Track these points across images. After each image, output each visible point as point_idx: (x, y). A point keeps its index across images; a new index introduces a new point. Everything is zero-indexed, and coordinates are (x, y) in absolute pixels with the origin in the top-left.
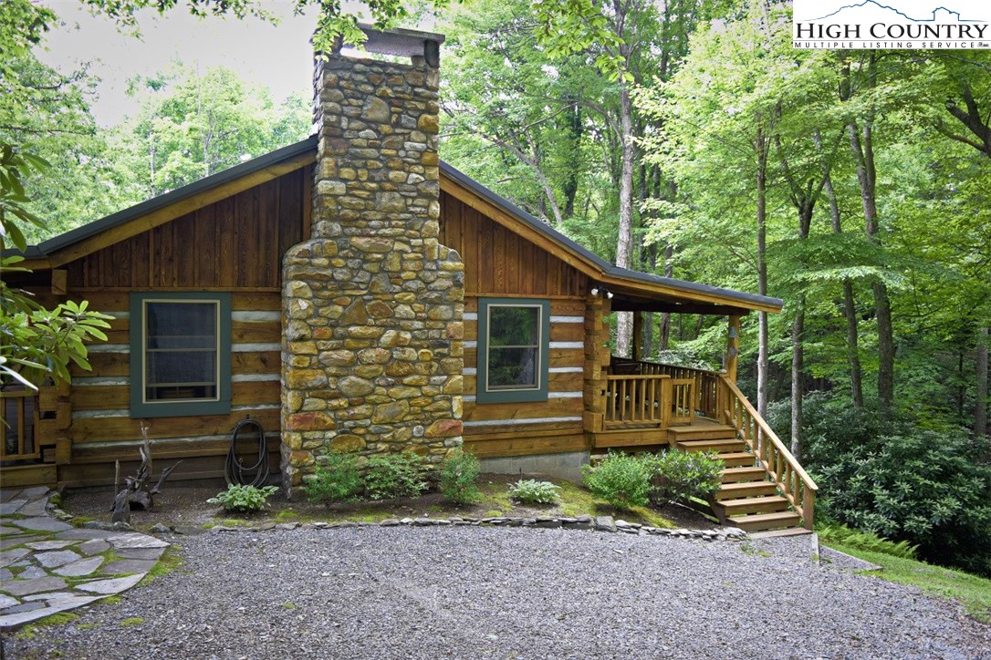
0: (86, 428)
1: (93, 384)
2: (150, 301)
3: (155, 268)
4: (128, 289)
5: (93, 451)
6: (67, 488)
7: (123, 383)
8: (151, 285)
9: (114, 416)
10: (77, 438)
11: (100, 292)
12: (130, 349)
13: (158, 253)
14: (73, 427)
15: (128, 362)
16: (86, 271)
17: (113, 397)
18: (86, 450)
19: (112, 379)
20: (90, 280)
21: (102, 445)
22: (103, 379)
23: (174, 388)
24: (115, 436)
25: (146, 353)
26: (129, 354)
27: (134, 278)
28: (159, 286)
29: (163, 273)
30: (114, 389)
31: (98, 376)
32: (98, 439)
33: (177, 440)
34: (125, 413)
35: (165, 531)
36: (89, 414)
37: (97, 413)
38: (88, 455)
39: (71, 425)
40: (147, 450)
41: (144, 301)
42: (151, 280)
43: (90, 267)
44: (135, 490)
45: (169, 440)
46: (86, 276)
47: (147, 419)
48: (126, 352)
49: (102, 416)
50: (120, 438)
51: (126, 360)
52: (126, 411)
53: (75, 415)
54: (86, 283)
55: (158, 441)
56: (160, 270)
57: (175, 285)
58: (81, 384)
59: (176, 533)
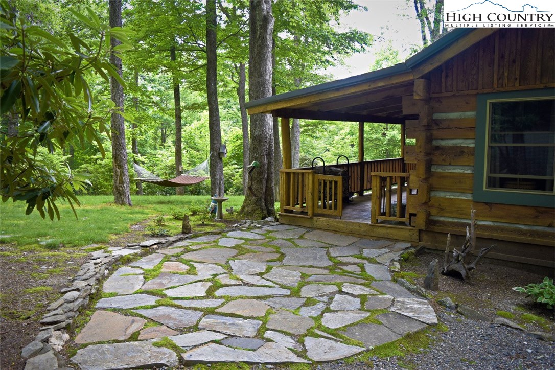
0: (440, 205)
1: (446, 171)
2: (494, 101)
3: (498, 72)
4: (474, 92)
5: (443, 223)
6: (424, 248)
7: (469, 172)
8: (495, 86)
9: (460, 198)
10: (434, 211)
11: (454, 96)
12: (475, 143)
13: (502, 57)
14: (431, 202)
15: (473, 154)
16: (443, 80)
17: (460, 182)
18: (438, 222)
19: (460, 167)
20: (446, 87)
21: (451, 220)
22: (454, 167)
23: (515, 180)
24: (462, 214)
25: (489, 146)
26: (474, 148)
27: (480, 82)
28: (502, 87)
29: (506, 74)
30: (462, 175)
31: (450, 165)
32: (448, 215)
33: (512, 226)
34: (468, 197)
35: (450, 307)
36: (442, 194)
37: (448, 194)
38: (440, 226)
39: (430, 201)
40: (472, 229)
41: (488, 101)
42: (495, 82)
43: (447, 76)
44: (459, 261)
45: (505, 225)
46: (443, 85)
47: (487, 204)
48: (472, 145)
49: (452, 197)
50: (464, 216)
51: (472, 152)
52: (470, 195)
53: (433, 194)
54: (443, 90)
55: (496, 224)
56: (503, 72)
57: (517, 84)
58: (437, 171)
59: (458, 312)
